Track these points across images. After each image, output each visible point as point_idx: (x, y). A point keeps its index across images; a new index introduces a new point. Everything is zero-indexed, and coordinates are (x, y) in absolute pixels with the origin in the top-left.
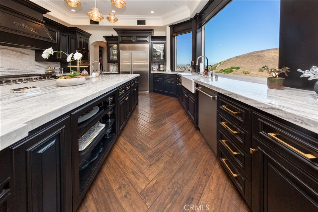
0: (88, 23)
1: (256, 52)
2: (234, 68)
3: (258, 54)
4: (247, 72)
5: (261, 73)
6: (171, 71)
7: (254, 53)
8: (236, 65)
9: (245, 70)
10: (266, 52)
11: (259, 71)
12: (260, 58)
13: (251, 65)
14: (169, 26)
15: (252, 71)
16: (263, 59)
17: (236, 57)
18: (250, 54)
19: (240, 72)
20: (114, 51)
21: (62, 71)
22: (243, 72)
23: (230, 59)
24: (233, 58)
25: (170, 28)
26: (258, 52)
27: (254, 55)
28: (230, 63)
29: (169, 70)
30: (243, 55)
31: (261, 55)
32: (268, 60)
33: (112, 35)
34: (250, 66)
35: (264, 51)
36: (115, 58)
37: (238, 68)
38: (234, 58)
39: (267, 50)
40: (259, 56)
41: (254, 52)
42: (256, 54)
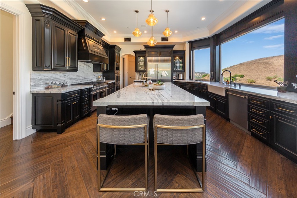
0: (122, 40)
1: (263, 58)
2: (238, 76)
3: (264, 61)
4: (253, 80)
5: (269, 82)
6: (190, 80)
7: (260, 60)
8: (240, 73)
9: (250, 79)
10: (274, 59)
11: (267, 80)
12: (268, 65)
13: (258, 73)
14: (188, 42)
15: (258, 80)
16: (271, 67)
17: (240, 64)
18: (256, 60)
19: (244, 81)
20: (141, 62)
21: (104, 79)
22: (248, 81)
23: (233, 66)
24: (236, 65)
25: (188, 43)
26: (265, 59)
27: (261, 61)
28: (233, 71)
29: (188, 79)
30: (248, 62)
31: (269, 62)
32: (277, 67)
33: (141, 50)
34: (256, 74)
35: (272, 57)
36: (143, 68)
37: (242, 76)
38: (238, 65)
39: (275, 57)
40: (266, 63)
41: (261, 58)
42: (263, 61)
